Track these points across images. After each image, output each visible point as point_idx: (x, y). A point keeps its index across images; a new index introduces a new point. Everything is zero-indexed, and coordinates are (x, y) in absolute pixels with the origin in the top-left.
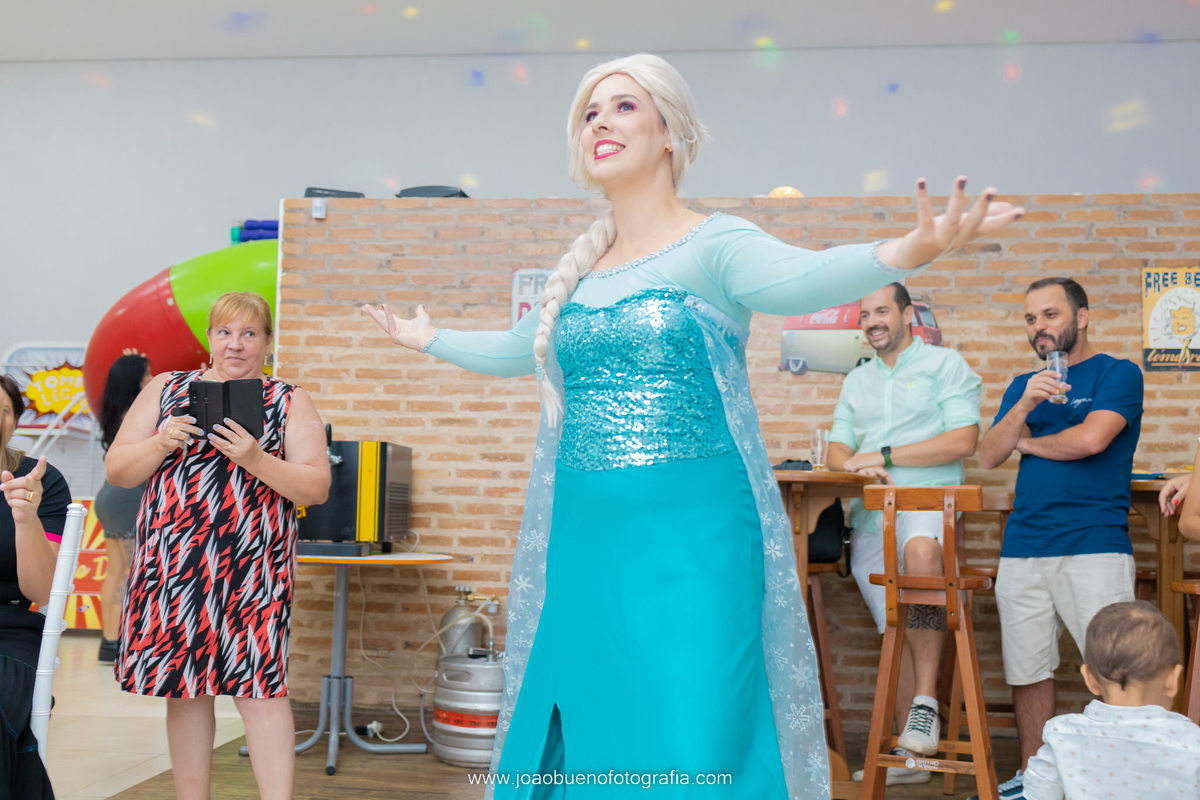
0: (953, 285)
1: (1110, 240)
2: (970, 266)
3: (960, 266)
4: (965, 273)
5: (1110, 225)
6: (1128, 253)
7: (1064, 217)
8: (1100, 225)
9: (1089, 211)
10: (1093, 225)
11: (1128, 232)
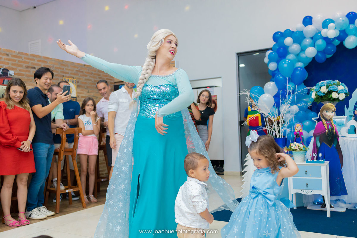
0: (25, 76)
1: (57, 70)
2: (29, 71)
3: (26, 71)
4: (28, 73)
5: (57, 66)
6: (61, 74)
7: (48, 63)
8: (55, 66)
9: (53, 62)
10: (54, 66)
11: (60, 68)
